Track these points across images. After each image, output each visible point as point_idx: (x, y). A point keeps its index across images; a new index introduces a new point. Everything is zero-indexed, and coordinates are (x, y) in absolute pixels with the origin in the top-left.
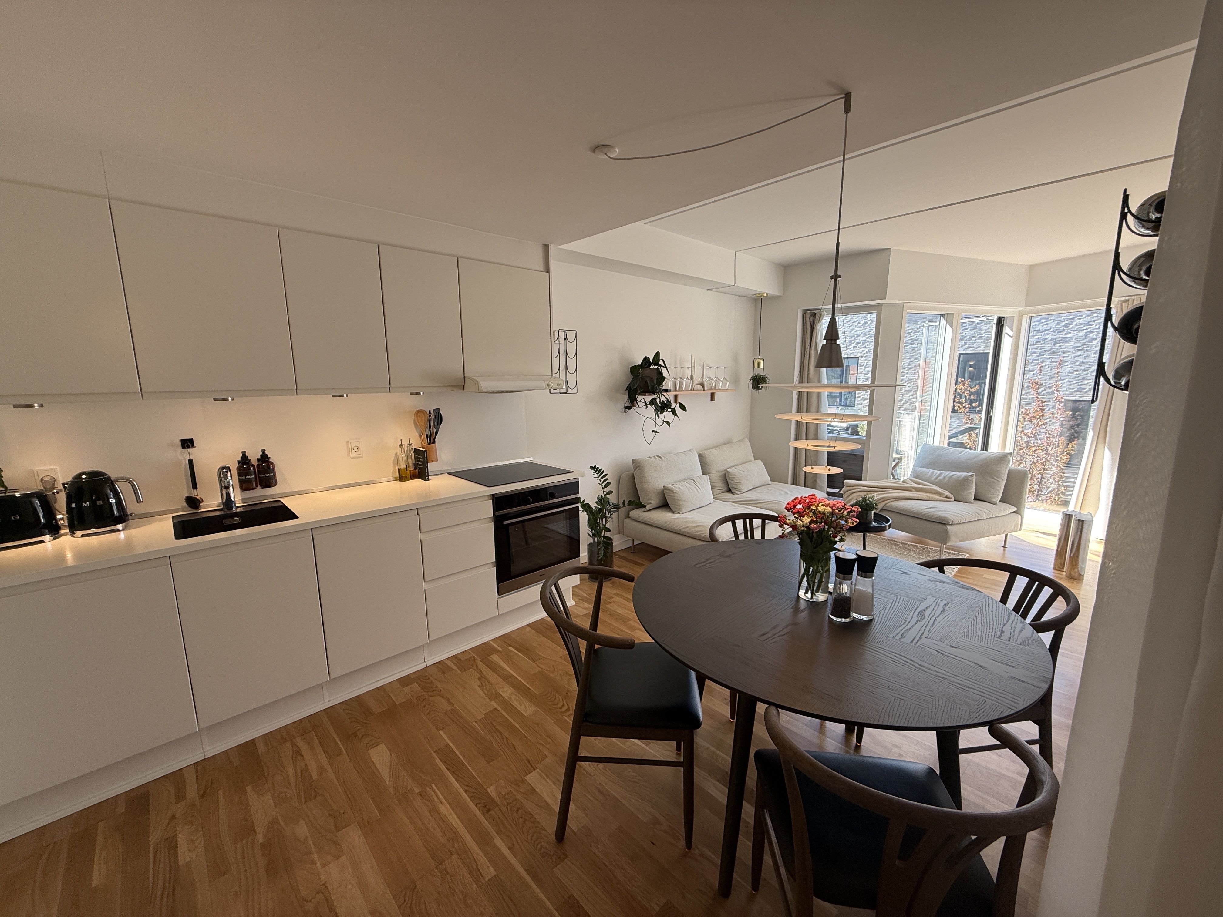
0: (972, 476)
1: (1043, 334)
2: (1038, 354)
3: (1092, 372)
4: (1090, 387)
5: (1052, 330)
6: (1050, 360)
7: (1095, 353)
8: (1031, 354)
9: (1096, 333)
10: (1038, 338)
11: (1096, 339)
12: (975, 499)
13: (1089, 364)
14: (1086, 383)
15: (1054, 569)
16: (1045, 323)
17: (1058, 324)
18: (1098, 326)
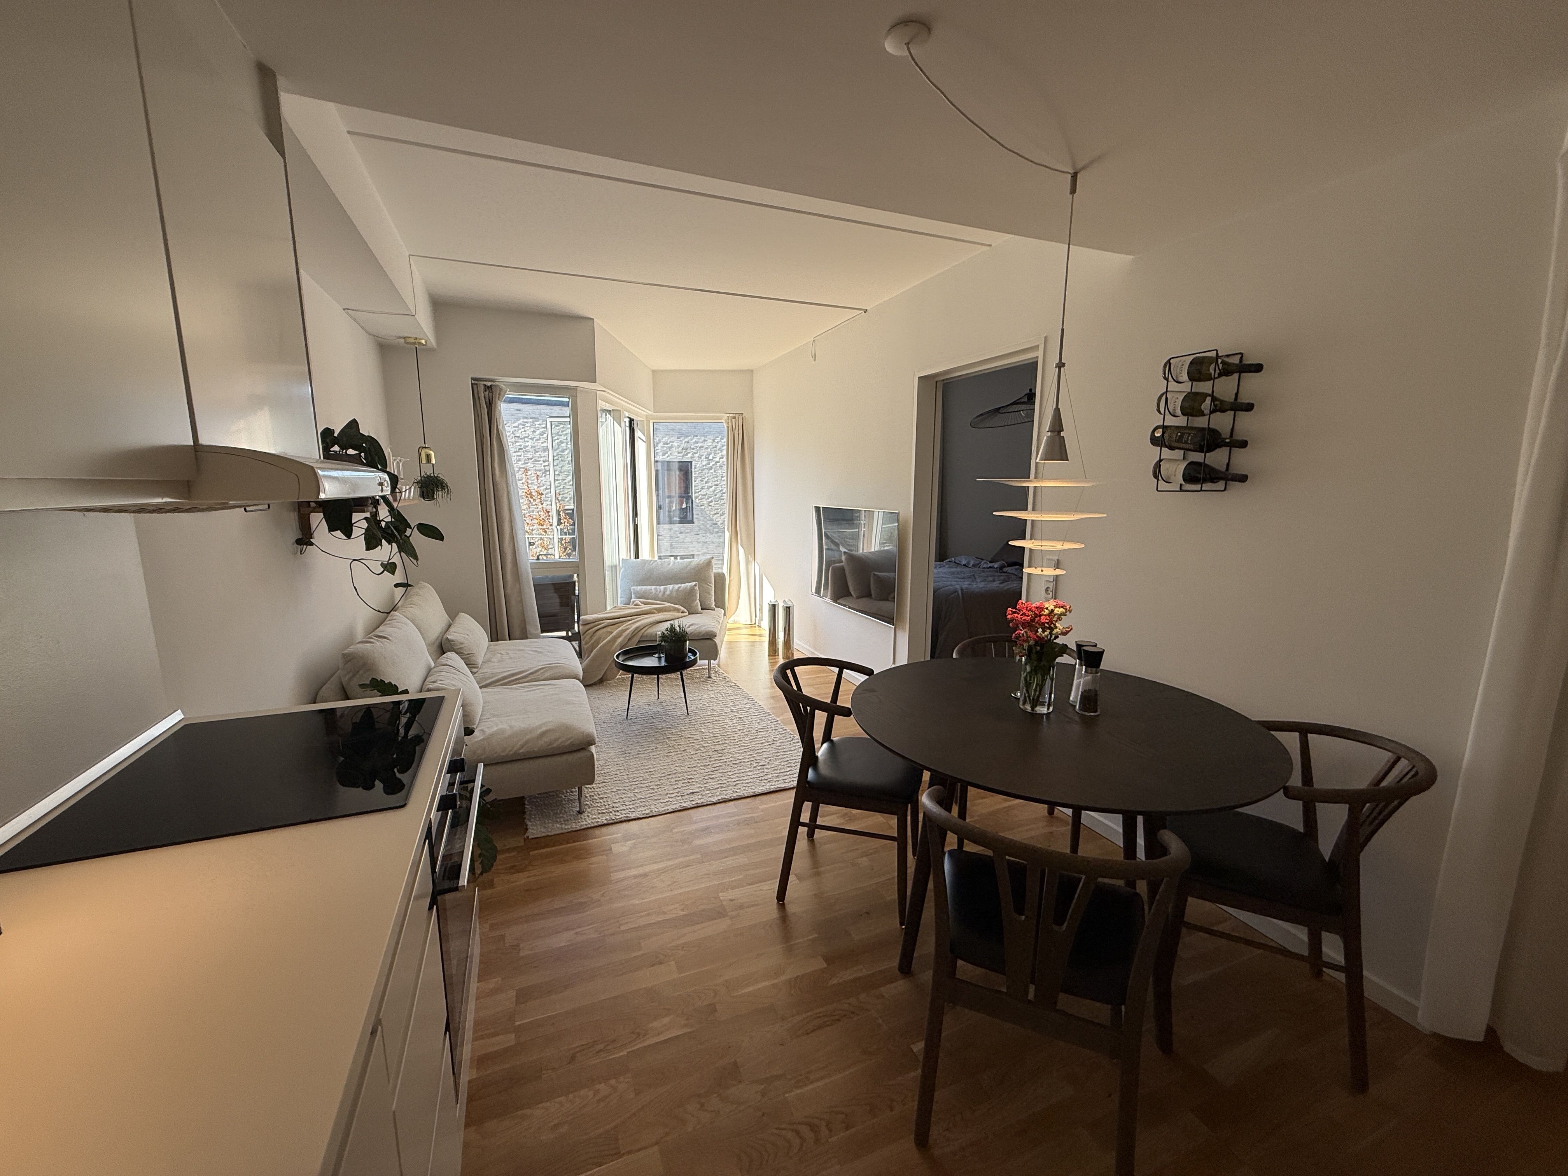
0: (695, 585)
1: (523, 441)
2: (523, 462)
3: (569, 482)
4: (570, 496)
5: (530, 437)
6: (534, 468)
7: (568, 463)
8: (517, 461)
9: (565, 444)
10: (520, 445)
11: (566, 450)
12: (702, 609)
13: (565, 473)
14: (566, 492)
15: (769, 655)
16: (523, 430)
17: (534, 432)
18: (565, 437)
